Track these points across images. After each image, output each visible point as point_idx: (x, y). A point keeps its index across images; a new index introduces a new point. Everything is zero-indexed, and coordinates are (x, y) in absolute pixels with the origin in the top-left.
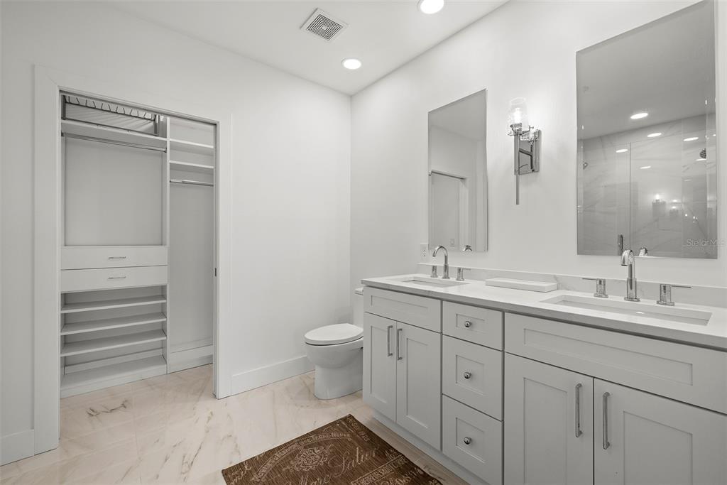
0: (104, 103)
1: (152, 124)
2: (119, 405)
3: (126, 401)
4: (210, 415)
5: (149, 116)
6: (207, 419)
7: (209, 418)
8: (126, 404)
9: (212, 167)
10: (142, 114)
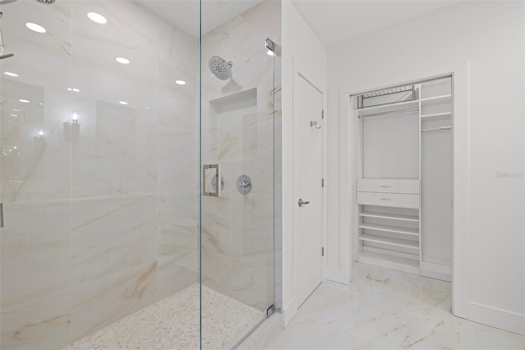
0: (372, 93)
1: (411, 92)
2: (383, 280)
3: (387, 279)
4: (441, 323)
5: (408, 88)
6: (437, 324)
7: (439, 325)
8: (386, 281)
9: (451, 113)
10: (403, 89)
